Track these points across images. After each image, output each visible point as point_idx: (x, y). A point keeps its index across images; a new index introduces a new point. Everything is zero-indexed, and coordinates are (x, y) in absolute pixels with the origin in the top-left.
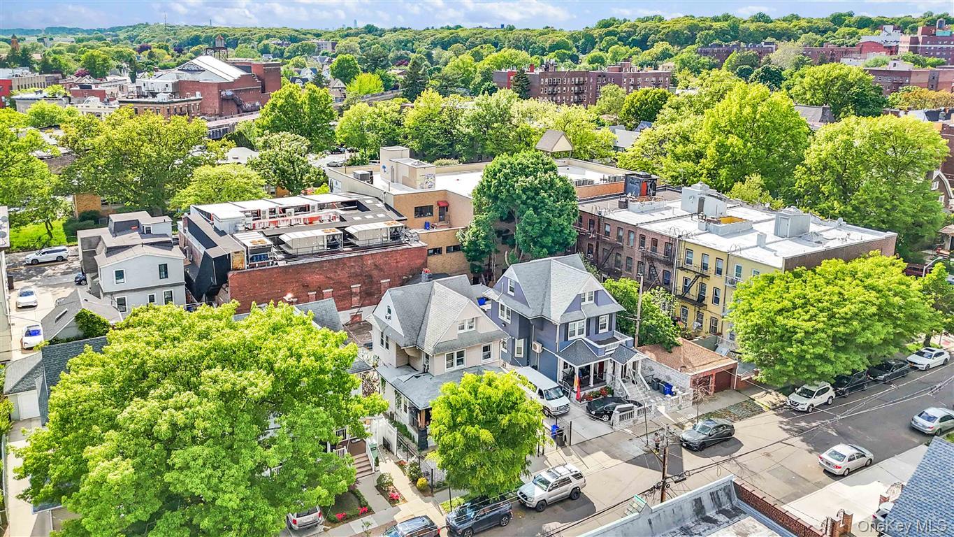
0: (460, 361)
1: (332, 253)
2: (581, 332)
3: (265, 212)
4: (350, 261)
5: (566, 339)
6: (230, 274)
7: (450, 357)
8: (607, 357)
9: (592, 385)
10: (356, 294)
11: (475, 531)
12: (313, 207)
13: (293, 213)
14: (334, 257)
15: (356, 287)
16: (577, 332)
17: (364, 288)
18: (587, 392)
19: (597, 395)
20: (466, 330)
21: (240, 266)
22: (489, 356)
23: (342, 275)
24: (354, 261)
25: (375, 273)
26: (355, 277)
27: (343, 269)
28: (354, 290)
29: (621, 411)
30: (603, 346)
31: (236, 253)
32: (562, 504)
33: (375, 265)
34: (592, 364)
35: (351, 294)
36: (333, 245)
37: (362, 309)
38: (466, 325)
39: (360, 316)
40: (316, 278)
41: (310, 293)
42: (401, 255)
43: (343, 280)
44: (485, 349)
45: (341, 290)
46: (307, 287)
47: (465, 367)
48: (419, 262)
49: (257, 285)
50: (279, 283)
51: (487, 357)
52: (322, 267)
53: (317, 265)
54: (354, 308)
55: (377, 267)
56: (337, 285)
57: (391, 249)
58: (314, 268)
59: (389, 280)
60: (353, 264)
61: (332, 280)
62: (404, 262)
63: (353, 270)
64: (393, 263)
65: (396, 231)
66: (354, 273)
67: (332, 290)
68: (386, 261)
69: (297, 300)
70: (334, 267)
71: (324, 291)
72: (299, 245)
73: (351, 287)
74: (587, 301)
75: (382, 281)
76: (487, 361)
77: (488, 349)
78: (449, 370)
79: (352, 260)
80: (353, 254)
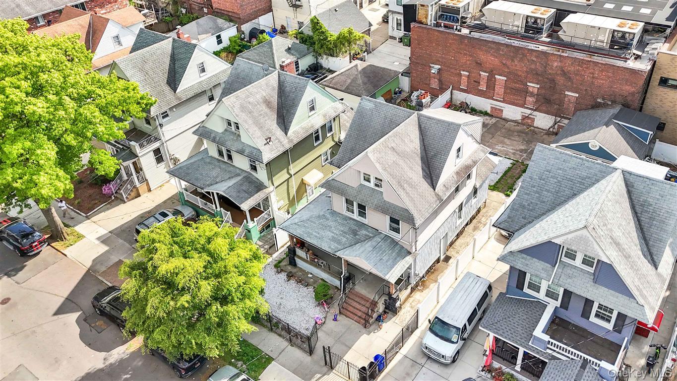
0: (363, 214)
1: (523, 38)
5: (520, 287)
6: (412, 25)
10: (532, 95)
14: (519, 44)
15: (533, 86)
16: (543, 291)
17: (543, 91)
20: (373, 185)
21: (424, 20)
23: (518, 66)
24: (537, 57)
25: (560, 80)
26: (536, 76)
27: (521, 60)
28: (531, 89)
31: (423, 6)
33: (563, 71)
34: (523, 350)
35: (526, 92)
36: (532, 28)
37: (535, 113)
39: (533, 120)
40: (490, 60)
41: (481, 73)
42: (602, 71)
43: (520, 73)
44: (394, 221)
45: (515, 83)
46: (479, 65)
47: (366, 223)
48: (629, 89)
49: (434, 45)
50: (453, 50)
51: (397, 230)
52: (499, 49)
53: (493, 46)
54: (527, 108)
55: (564, 73)
56: (512, 76)
57: (596, 59)
58: (490, 47)
59: (577, 95)
60: (534, 59)
61: (508, 68)
62: (603, 81)
63: (533, 67)
64: (587, 78)
65: (623, 37)
66: (534, 70)
67: (506, 79)
68: (578, 71)
69: (468, 74)
70: (512, 54)
71: (496, 76)
72: (493, 18)
73: (528, 84)
74: (578, 262)
75: (567, 93)
76: (393, 234)
77: (397, 222)
78: (349, 214)
79: (534, 54)
80: (541, 48)
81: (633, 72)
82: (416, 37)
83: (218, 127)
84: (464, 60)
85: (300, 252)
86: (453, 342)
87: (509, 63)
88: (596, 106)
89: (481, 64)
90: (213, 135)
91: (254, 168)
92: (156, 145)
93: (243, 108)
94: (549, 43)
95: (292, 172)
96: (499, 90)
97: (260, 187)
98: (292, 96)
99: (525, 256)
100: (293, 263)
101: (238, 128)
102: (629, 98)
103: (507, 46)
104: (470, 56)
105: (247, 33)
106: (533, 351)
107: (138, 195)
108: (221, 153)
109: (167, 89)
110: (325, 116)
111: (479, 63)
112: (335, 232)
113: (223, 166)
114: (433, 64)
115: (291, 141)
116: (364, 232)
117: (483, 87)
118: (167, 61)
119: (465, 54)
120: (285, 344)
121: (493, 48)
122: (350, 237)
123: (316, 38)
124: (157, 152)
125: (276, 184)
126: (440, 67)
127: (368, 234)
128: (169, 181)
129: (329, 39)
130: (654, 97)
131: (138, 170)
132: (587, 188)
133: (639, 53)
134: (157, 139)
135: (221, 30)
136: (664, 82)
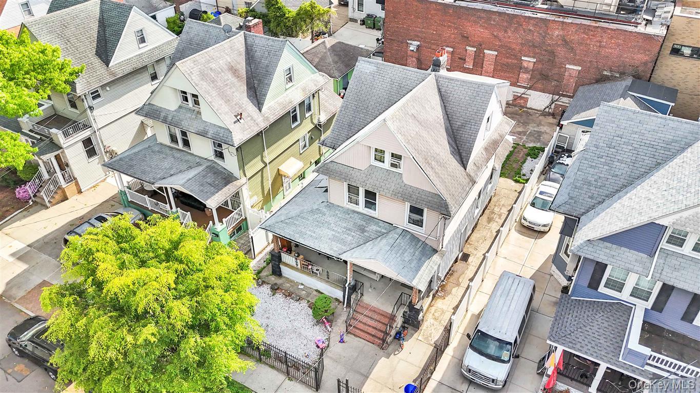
0: (370, 204)
2: (639, 294)
4: (528, 23)
10: (526, 71)
15: (529, 61)
16: (627, 290)
17: (540, 66)
23: (513, 38)
24: (535, 25)
25: (561, 52)
26: (532, 48)
27: (516, 30)
28: (525, 64)
33: (565, 41)
34: (604, 365)
35: (520, 68)
37: (530, 92)
39: (526, 100)
40: (479, 32)
41: (468, 48)
42: (612, 38)
43: (514, 46)
44: (416, 211)
45: (507, 58)
46: (466, 39)
47: (376, 216)
48: (640, 58)
49: (413, 17)
50: (436, 22)
51: (419, 223)
52: (489, 19)
53: (483, 15)
54: (520, 86)
55: (566, 43)
56: (505, 50)
57: (603, 25)
58: (480, 17)
59: (580, 68)
60: (531, 28)
61: (500, 40)
62: (612, 51)
63: (529, 37)
66: (530, 41)
67: (496, 53)
68: (583, 39)
69: (452, 50)
70: (505, 24)
71: (486, 51)
73: (523, 58)
74: (687, 249)
75: (568, 66)
76: (414, 229)
77: (419, 212)
78: (352, 206)
79: (532, 22)
80: (539, 15)
81: (648, 37)
82: (391, 9)
83: (169, 102)
84: (447, 33)
85: (286, 258)
86: (503, 362)
87: (501, 34)
88: (602, 79)
89: (468, 38)
90: (163, 114)
91: (220, 155)
92: (85, 134)
93: (203, 76)
94: (547, 10)
95: (267, 161)
96: (488, 65)
97: (228, 178)
98: (265, 62)
99: (609, 245)
100: (277, 272)
101: (197, 103)
102: (641, 69)
103: (500, 14)
104: (456, 28)
105: (187, 14)
106: (627, 369)
107: (65, 198)
108: (173, 139)
109: (97, 62)
110: (304, 90)
111: (465, 37)
112: (336, 229)
113: (178, 155)
114: (411, 40)
115: (267, 119)
116: (373, 228)
117: (469, 65)
118: (95, 26)
119: (449, 27)
120: (281, 377)
121: (483, 18)
122: (357, 234)
123: (271, 15)
124: (87, 142)
125: (249, 175)
126: (419, 43)
127: (379, 229)
128: (105, 180)
129: (287, 15)
130: (664, 68)
131: (63, 166)
133: (650, 18)
134: (86, 126)
135: (156, 9)
136: (676, 51)
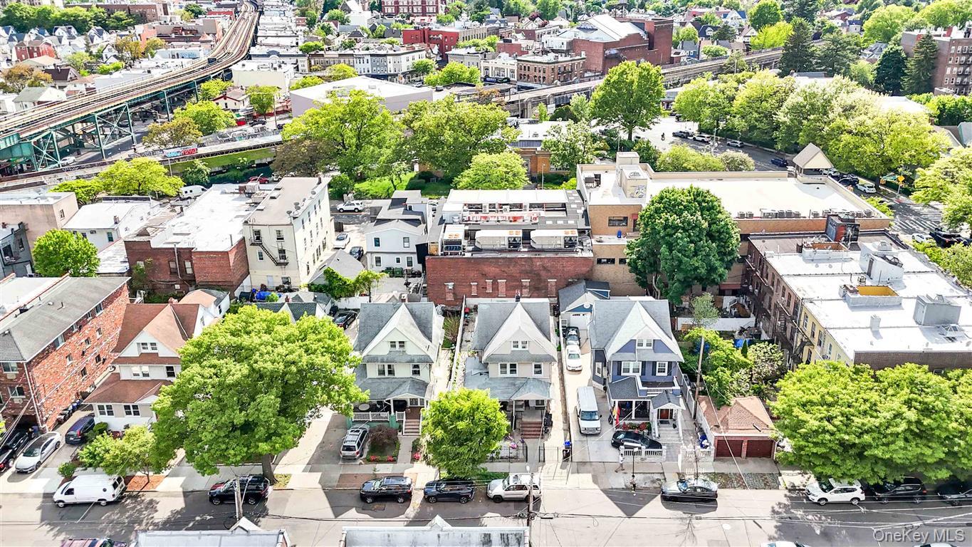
0: (513, 371)
1: (510, 251)
2: (636, 371)
3: (485, 207)
5: (619, 373)
6: (427, 258)
7: (503, 367)
8: (648, 398)
9: (633, 418)
10: (526, 287)
11: (439, 499)
12: (525, 206)
13: (509, 210)
14: (509, 255)
15: (526, 282)
16: (631, 370)
17: (533, 283)
18: (627, 422)
19: (633, 427)
20: (520, 348)
21: (434, 253)
22: (540, 372)
23: (513, 270)
24: (525, 261)
25: (543, 273)
26: (527, 274)
27: (514, 266)
28: (524, 284)
29: (627, 447)
30: (646, 388)
31: (431, 243)
32: (517, 504)
33: (543, 267)
34: (634, 401)
35: (521, 287)
36: (514, 245)
38: (520, 345)
40: (492, 270)
41: (487, 281)
42: (567, 262)
43: (515, 275)
44: (537, 366)
45: (513, 282)
46: (485, 276)
47: (519, 376)
48: (585, 269)
49: (446, 268)
50: (463, 269)
52: (497, 262)
53: (492, 261)
55: (545, 268)
56: (510, 278)
57: (560, 255)
58: (490, 262)
59: (556, 280)
60: (523, 263)
61: (506, 273)
62: (570, 268)
63: (523, 268)
64: (560, 267)
65: (571, 240)
66: (524, 270)
67: (506, 281)
68: (553, 265)
69: (477, 284)
70: (507, 264)
71: (499, 281)
72: (485, 242)
73: (522, 280)
74: (644, 346)
75: (549, 280)
77: (539, 366)
78: (504, 376)
79: (521, 260)
80: (526, 256)
81: (585, 258)
82: (431, 266)
84: (472, 274)
86: (597, 420)
87: (506, 270)
88: (569, 284)
94: (527, 251)
96: (502, 289)
99: (620, 353)
101: (402, 346)
102: (587, 275)
103: (503, 258)
104: (477, 270)
106: (641, 399)
108: (382, 372)
111: (484, 274)
114: (447, 282)
117: (490, 290)
119: (473, 270)
122: (514, 387)
123: (335, 285)
126: (454, 283)
127: (522, 381)
129: (348, 283)
130: (597, 272)
132: (627, 315)
133: (582, 247)
136: (599, 261)
